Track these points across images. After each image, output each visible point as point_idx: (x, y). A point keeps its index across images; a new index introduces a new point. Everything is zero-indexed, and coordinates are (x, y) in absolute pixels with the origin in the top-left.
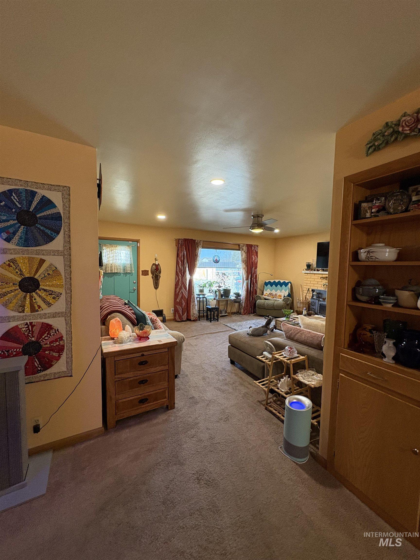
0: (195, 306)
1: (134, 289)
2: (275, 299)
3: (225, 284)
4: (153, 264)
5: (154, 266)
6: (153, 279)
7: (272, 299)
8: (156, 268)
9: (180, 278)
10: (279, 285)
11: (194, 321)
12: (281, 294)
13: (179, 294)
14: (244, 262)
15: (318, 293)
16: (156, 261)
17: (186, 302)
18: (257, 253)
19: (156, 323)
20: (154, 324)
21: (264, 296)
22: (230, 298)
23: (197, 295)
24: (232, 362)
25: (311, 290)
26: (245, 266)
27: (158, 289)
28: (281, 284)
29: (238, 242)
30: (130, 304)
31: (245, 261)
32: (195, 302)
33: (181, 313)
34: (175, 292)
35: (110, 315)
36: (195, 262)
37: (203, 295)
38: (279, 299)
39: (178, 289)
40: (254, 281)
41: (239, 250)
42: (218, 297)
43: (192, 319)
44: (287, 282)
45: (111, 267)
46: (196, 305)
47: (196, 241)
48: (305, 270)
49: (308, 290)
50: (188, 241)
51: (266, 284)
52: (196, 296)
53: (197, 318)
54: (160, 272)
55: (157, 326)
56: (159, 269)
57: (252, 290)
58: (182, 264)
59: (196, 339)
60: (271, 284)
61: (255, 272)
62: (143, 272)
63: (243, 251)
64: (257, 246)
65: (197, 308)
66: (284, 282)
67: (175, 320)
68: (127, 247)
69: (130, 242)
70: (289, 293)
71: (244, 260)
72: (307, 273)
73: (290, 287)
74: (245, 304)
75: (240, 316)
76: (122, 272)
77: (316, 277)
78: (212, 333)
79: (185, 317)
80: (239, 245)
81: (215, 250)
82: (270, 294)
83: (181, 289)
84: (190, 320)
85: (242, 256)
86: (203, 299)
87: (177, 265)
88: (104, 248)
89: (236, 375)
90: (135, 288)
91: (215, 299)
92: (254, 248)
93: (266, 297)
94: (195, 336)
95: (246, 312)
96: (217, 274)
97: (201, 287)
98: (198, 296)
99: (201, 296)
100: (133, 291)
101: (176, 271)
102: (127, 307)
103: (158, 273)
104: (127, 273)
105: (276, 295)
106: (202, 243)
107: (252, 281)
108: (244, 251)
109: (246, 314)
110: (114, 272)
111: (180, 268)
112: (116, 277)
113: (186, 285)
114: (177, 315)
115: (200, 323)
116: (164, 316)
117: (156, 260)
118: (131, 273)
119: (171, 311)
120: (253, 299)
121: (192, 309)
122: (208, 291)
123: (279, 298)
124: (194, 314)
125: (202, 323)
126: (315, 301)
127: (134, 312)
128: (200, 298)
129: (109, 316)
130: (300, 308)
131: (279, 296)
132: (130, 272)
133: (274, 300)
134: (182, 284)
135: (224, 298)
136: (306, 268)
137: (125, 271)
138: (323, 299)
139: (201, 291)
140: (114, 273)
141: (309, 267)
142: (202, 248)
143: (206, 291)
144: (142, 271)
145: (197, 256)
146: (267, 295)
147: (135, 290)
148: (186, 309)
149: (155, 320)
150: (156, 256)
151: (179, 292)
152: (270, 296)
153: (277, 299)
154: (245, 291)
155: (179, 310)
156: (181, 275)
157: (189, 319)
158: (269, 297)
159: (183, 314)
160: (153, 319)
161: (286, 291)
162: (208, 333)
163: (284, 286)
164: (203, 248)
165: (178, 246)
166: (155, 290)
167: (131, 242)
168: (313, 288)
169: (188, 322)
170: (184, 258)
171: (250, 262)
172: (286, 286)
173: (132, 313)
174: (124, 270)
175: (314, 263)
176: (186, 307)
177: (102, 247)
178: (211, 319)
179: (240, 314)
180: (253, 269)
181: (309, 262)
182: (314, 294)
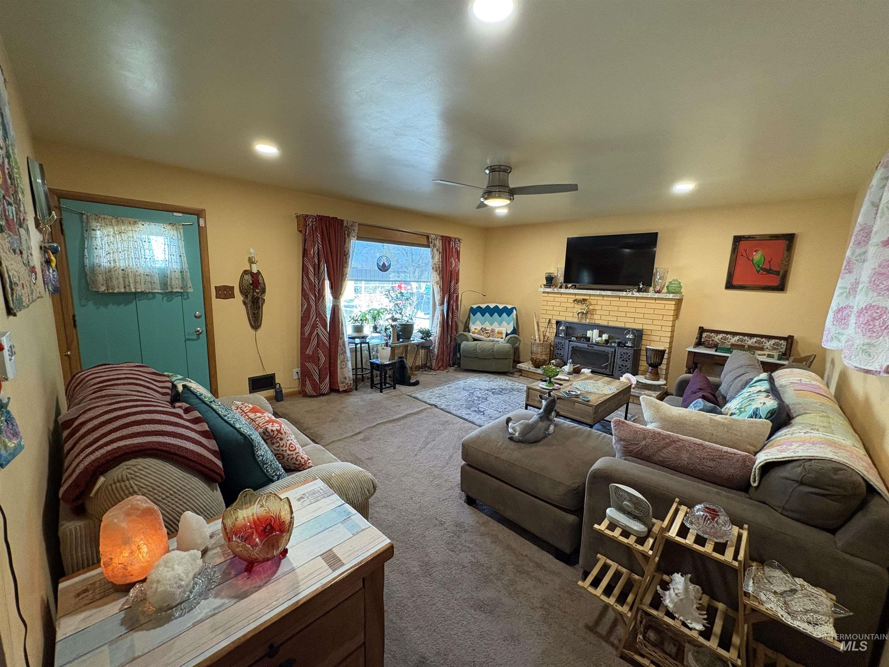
0: (348, 361)
1: (198, 331)
2: (492, 339)
3: (403, 313)
4: (246, 272)
5: (246, 277)
6: (247, 309)
7: (485, 339)
8: (252, 281)
9: (313, 304)
10: (496, 313)
11: (345, 391)
12: (501, 329)
13: (312, 339)
14: (436, 271)
15: (567, 328)
16: (252, 265)
17: (327, 353)
18: (458, 253)
19: (281, 439)
20: (273, 444)
21: (472, 335)
22: (414, 340)
23: (349, 338)
24: (471, 501)
25: (554, 322)
26: (438, 279)
27: (260, 331)
28: (500, 312)
29: (427, 231)
30: (192, 396)
31: (439, 268)
32: (346, 353)
33: (317, 378)
34: (302, 333)
35: (103, 473)
36: (345, 269)
37: (363, 337)
38: (500, 339)
39: (307, 329)
40: (454, 307)
41: (428, 246)
42: (393, 341)
43: (340, 390)
44: (509, 307)
45: (124, 278)
46: (349, 359)
47: (345, 224)
48: (543, 286)
49: (549, 323)
50: (328, 222)
51: (473, 311)
52: (346, 339)
53: (351, 385)
54: (263, 291)
55: (284, 448)
56: (260, 284)
57: (450, 323)
58: (314, 272)
59: (364, 440)
60: (483, 311)
61: (456, 290)
62: (220, 290)
63: (435, 249)
64: (459, 241)
65: (350, 365)
66: (505, 308)
67: (303, 394)
68: (169, 227)
69: (175, 214)
70: (514, 327)
71: (437, 266)
72: (548, 293)
73: (515, 317)
74: (438, 351)
75: (431, 373)
76: (159, 291)
77: (563, 298)
78: (393, 420)
79: (325, 386)
80: (428, 237)
81: (380, 244)
82: (481, 329)
83: (314, 327)
84: (337, 391)
85: (433, 257)
86: (361, 345)
87: (303, 275)
88: (94, 224)
89: (496, 540)
90: (199, 329)
91: (387, 345)
92: (455, 243)
93: (476, 336)
94: (360, 433)
95: (440, 365)
96: (387, 293)
97: (357, 320)
98: (351, 340)
99: (357, 341)
100: (195, 337)
101: (303, 289)
102: (180, 412)
103: (258, 294)
104: (171, 292)
105: (493, 331)
106: (356, 228)
107: (451, 307)
108: (437, 250)
109: (442, 368)
110: (133, 290)
111: (310, 283)
112: (142, 304)
113: (325, 318)
114: (308, 382)
115: (360, 397)
116: (278, 387)
117: (251, 261)
118: (186, 294)
119: (293, 374)
120: (453, 340)
121: (342, 368)
122: (372, 329)
123: (498, 338)
124: (345, 378)
125: (364, 396)
126: (563, 341)
127: (208, 429)
128: (356, 344)
129: (102, 479)
130: (537, 353)
131: (498, 333)
132: (182, 291)
133: (490, 341)
134: (316, 318)
135: (402, 342)
136: (545, 283)
137: (167, 289)
138: (576, 338)
139: (358, 329)
140: (136, 293)
141: (550, 281)
142: (357, 240)
143: (367, 330)
144: (216, 287)
145: (348, 255)
146: (476, 331)
147: (201, 333)
148: (328, 369)
149: (276, 433)
150: (251, 254)
151: (311, 333)
152: (482, 333)
153: (495, 339)
154: (438, 326)
155: (312, 371)
156: (314, 298)
157: (334, 389)
158: (481, 335)
159: (322, 380)
160: (272, 431)
161: (508, 324)
162: (385, 421)
163: (504, 315)
164: (359, 238)
165: (303, 232)
166: (253, 331)
167: (181, 215)
168: (560, 319)
169: (334, 396)
170: (318, 259)
171: (448, 270)
172: (509, 316)
173: (204, 434)
174: (164, 284)
175: (559, 275)
176: (327, 366)
177: (88, 222)
178: (381, 386)
179: (431, 369)
180: (453, 283)
181: (550, 273)
182: (561, 328)
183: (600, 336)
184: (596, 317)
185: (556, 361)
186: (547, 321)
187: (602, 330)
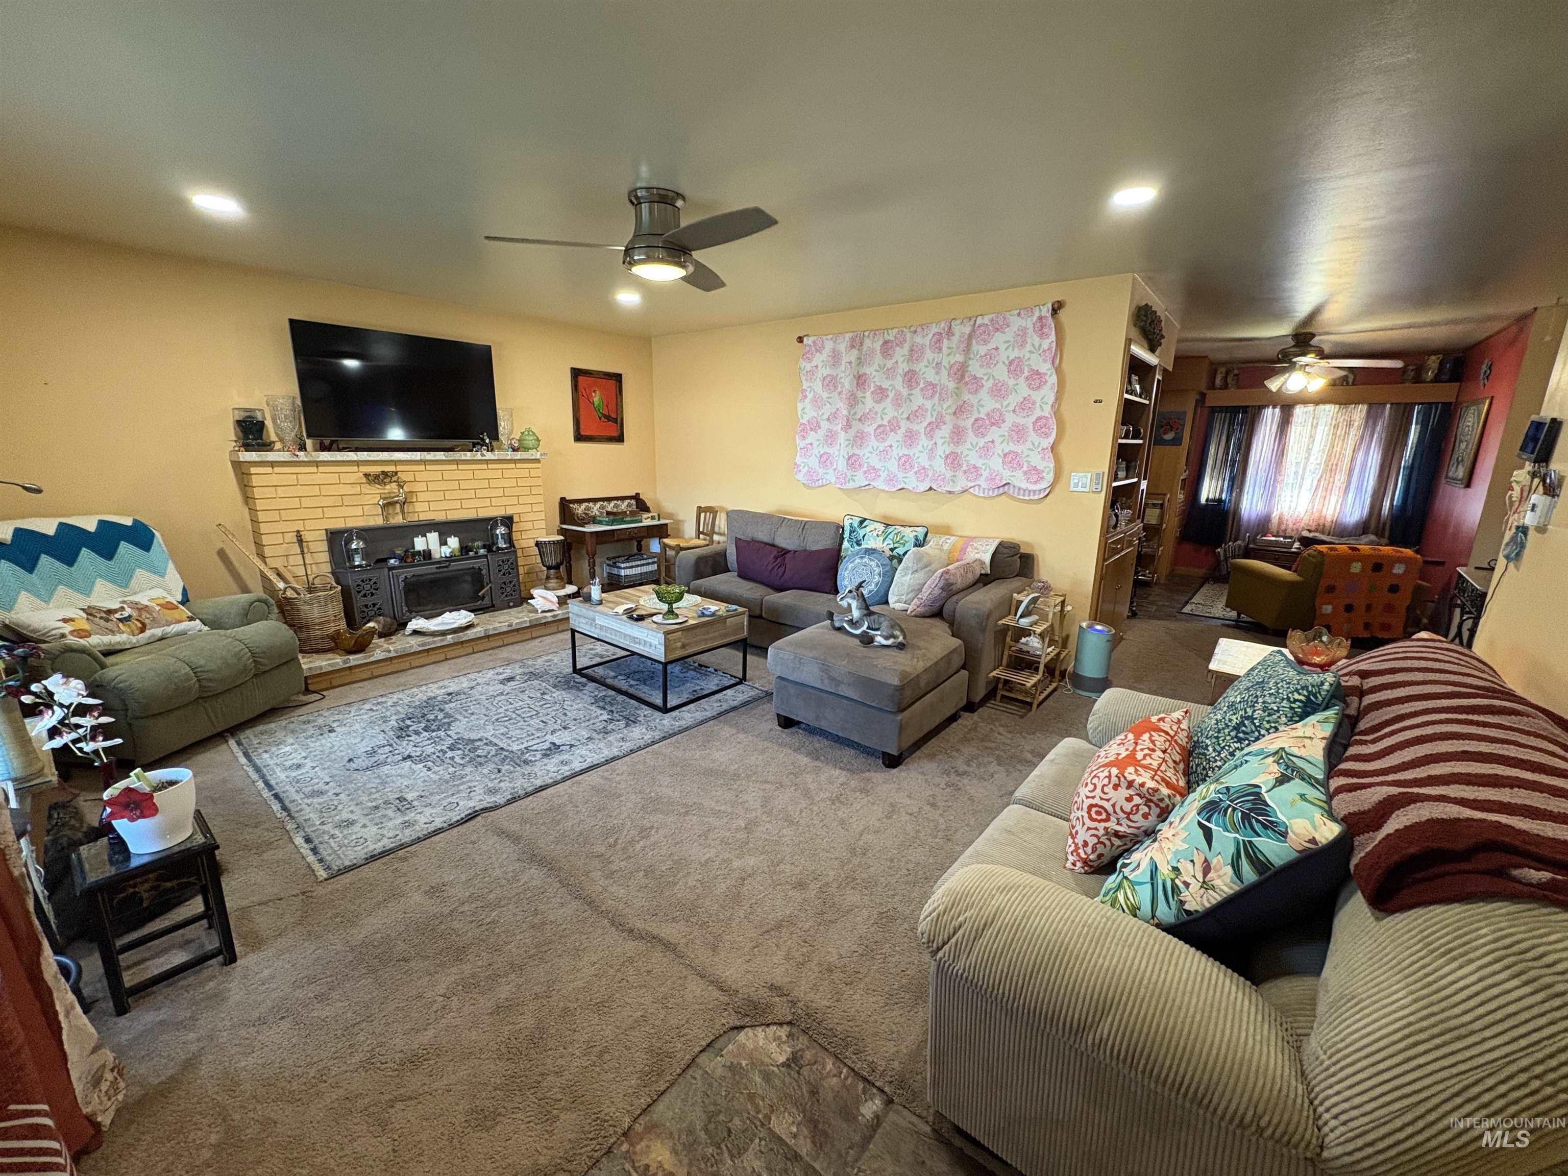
7: (134, 639)
25: (316, 536)
38: (187, 625)
44: (124, 521)
48: (232, 449)
49: (299, 541)
82: (89, 614)
105: (136, 607)
123: (178, 622)
131: (164, 607)
136: (238, 439)
141: (253, 431)
146: (84, 626)
152: (112, 626)
158: (113, 632)
161: (160, 574)
168: (335, 525)
172: (143, 551)
175: (283, 416)
181: (246, 410)
182: (354, 546)
183: (443, 543)
184: (419, 507)
185: (378, 622)
186: (292, 537)
187: (445, 529)
